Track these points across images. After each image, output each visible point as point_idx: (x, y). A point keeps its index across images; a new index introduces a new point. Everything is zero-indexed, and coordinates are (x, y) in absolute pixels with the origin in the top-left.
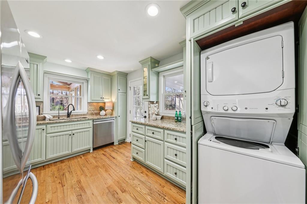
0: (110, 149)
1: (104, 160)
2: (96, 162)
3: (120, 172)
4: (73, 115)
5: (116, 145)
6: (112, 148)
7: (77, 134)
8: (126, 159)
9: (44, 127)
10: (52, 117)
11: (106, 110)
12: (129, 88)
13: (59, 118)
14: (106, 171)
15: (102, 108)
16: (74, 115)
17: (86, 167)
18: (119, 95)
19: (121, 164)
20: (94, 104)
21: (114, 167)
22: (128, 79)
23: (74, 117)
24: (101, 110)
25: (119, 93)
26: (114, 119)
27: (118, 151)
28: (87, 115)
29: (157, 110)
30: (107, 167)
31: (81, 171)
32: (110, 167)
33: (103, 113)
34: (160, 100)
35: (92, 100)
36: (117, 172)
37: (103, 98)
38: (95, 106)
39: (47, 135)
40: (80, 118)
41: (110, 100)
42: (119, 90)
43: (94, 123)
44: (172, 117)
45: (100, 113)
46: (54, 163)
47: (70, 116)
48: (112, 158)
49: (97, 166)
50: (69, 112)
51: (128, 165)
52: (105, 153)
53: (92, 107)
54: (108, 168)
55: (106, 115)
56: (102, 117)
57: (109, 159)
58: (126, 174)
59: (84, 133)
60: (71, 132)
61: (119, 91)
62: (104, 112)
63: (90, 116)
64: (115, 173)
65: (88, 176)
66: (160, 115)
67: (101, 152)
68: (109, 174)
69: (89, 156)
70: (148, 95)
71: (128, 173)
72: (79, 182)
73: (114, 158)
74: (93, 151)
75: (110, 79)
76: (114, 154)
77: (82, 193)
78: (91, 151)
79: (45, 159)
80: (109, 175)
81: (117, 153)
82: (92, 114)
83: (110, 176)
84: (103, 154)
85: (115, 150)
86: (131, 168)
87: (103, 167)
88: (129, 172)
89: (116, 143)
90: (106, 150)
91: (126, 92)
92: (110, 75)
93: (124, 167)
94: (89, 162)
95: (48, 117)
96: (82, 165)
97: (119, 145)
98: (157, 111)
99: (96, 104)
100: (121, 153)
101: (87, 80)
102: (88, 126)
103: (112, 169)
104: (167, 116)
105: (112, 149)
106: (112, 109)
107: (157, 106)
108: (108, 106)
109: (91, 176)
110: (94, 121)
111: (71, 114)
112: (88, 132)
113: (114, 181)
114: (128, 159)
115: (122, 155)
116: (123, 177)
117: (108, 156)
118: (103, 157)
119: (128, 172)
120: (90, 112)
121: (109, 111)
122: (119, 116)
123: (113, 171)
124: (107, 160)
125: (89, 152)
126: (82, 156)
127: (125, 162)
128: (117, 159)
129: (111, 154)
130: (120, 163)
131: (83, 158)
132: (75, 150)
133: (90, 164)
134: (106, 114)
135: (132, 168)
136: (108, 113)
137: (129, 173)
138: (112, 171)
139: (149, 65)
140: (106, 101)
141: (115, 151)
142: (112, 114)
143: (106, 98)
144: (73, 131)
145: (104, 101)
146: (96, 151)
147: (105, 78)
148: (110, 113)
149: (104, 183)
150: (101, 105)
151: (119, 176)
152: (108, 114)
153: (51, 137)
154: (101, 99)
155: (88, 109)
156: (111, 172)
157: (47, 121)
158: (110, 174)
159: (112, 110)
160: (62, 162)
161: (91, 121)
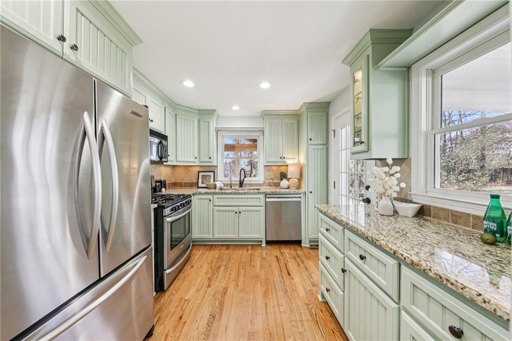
0: (291, 252)
1: (272, 270)
2: (261, 267)
3: (285, 312)
4: (246, 184)
5: (305, 247)
6: (296, 250)
7: (244, 212)
8: (309, 288)
9: (210, 197)
10: (223, 185)
11: (290, 179)
12: (333, 132)
13: (231, 187)
14: (265, 294)
15: (283, 176)
16: (248, 184)
17: (245, 270)
18: (310, 150)
19: (296, 294)
20: (273, 168)
21: (280, 294)
22: (330, 112)
23: (247, 187)
24: (281, 179)
25: (309, 146)
26: (300, 197)
27: (303, 263)
28: (263, 186)
29: (398, 185)
30: (270, 286)
31: (237, 274)
32: (274, 290)
33: (284, 183)
34: (413, 155)
35: (268, 162)
36: (282, 309)
37: (284, 158)
38: (274, 171)
39: (214, 208)
40: (254, 189)
41: (296, 161)
42: (311, 139)
43: (267, 200)
44: (469, 215)
45: (280, 183)
46: (221, 245)
47: (243, 185)
48: (286, 272)
49: (257, 276)
50: (242, 180)
51: (307, 304)
52: (281, 257)
53: (271, 173)
54: (270, 291)
55: (288, 188)
56: (283, 191)
57: (281, 271)
58: (293, 326)
59: (252, 212)
60: (237, 208)
61: (310, 142)
62: (287, 182)
63: (268, 187)
64: (277, 309)
65: (239, 288)
66: (414, 200)
67: (275, 251)
68: (266, 304)
69: (257, 252)
70: (366, 142)
71: (297, 327)
72: (225, 291)
73: (289, 274)
74: (266, 245)
75: (295, 122)
76: (292, 266)
77: (217, 316)
78: (264, 245)
79: (212, 237)
80: (264, 306)
81: (299, 264)
82: (270, 185)
83: (265, 308)
84: (277, 256)
85: (299, 257)
86: (310, 318)
87: (264, 283)
88: (303, 325)
89: (305, 244)
90: (285, 251)
91: (325, 143)
92: (297, 115)
93: (298, 306)
94: (252, 262)
95: (219, 184)
96: (243, 263)
97: (311, 249)
98: (398, 189)
99: (276, 167)
100: (307, 270)
101: (262, 131)
102: (258, 204)
103: (275, 297)
104: (448, 210)
105: (293, 252)
106: (299, 177)
107: (396, 172)
108: (292, 172)
109: (242, 291)
110: (267, 196)
111: (244, 183)
112: (258, 212)
113: (266, 325)
114: (314, 289)
115: (305, 274)
116: (285, 331)
117: (282, 264)
118: (274, 263)
119: (299, 323)
120: (267, 181)
121: (294, 181)
122: (311, 192)
123: (275, 303)
124: (276, 271)
125: (261, 245)
126: (250, 248)
127: (304, 294)
128: (293, 279)
129: (288, 262)
130: (294, 290)
131: (250, 251)
132: (243, 236)
133: (252, 268)
134: (289, 186)
135: (313, 319)
136: (293, 185)
137: (301, 330)
138: (273, 303)
139: (368, 56)
140: (289, 162)
141: (298, 259)
142: (299, 187)
143: (289, 158)
144: (240, 208)
145: (285, 162)
146: (269, 247)
147: (288, 123)
148: (296, 185)
149: (250, 318)
150: (283, 169)
151: (280, 321)
152: (292, 187)
153: (217, 211)
154: (281, 160)
155: (265, 177)
156: (271, 300)
157: (217, 191)
158: (268, 305)
159: (300, 179)
160: (228, 247)
161: (263, 196)
